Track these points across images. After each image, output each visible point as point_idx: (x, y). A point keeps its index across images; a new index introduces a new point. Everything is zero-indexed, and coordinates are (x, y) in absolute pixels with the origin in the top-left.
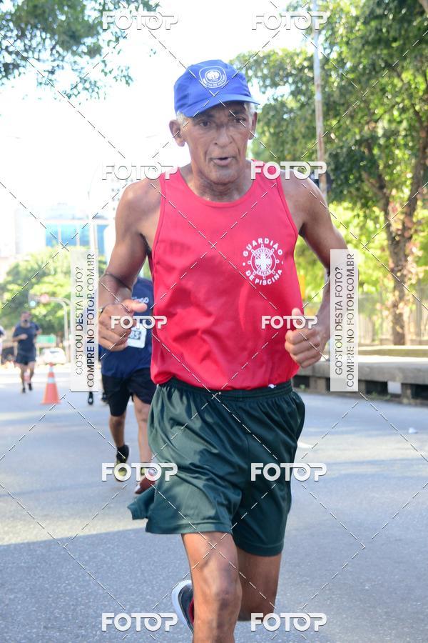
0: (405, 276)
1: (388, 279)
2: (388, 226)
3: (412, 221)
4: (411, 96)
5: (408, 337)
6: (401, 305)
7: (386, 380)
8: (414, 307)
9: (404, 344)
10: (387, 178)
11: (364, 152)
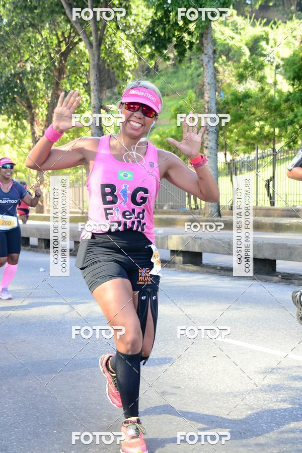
2: (33, 133)
4: (48, 48)
5: (46, 208)
7: (28, 236)
9: (42, 212)
10: (32, 101)
11: (17, 82)
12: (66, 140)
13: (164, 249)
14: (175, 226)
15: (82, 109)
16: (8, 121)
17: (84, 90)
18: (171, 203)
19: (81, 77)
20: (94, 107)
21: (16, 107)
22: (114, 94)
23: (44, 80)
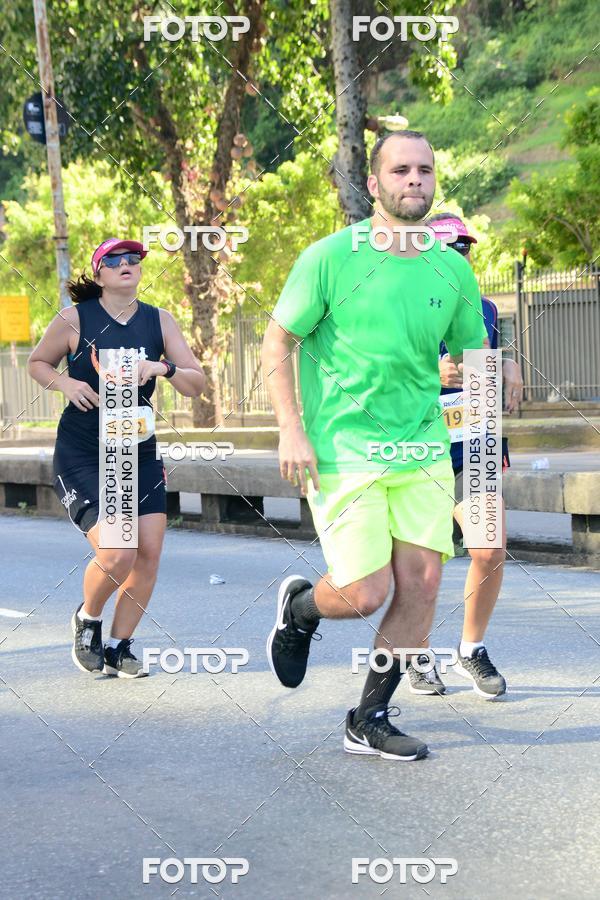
0: (215, 299)
1: (184, 306)
2: (181, 207)
3: (222, 199)
5: (222, 411)
6: (207, 353)
7: (175, 490)
8: (231, 358)
9: (212, 424)
10: (175, 117)
11: (131, 65)
12: (271, 222)
13: (554, 511)
14: (582, 446)
15: (315, 130)
16: (112, 175)
17: (319, 76)
18: (569, 385)
19: (306, 42)
20: (346, 125)
21: (130, 135)
22: (402, 84)
23: (206, 54)
